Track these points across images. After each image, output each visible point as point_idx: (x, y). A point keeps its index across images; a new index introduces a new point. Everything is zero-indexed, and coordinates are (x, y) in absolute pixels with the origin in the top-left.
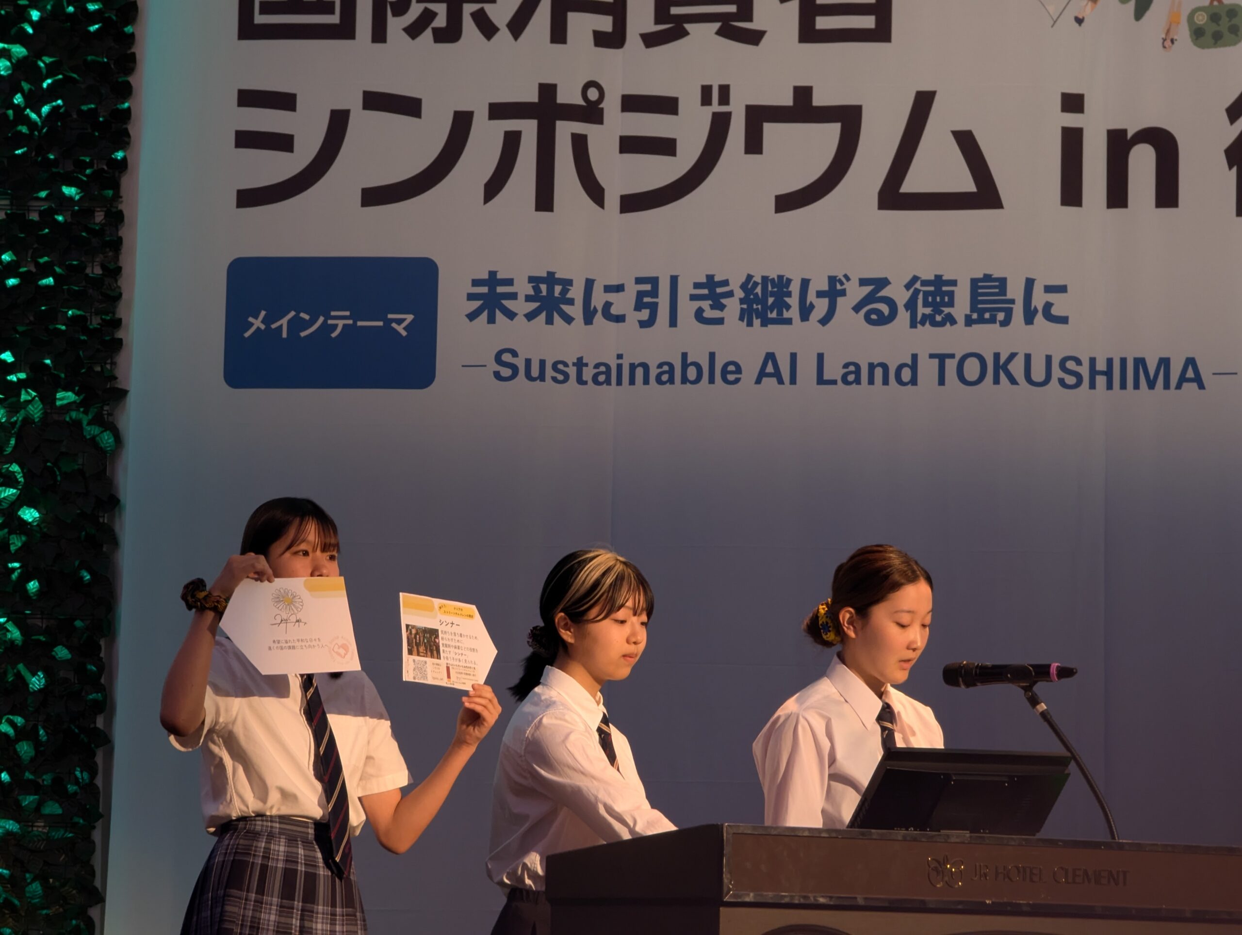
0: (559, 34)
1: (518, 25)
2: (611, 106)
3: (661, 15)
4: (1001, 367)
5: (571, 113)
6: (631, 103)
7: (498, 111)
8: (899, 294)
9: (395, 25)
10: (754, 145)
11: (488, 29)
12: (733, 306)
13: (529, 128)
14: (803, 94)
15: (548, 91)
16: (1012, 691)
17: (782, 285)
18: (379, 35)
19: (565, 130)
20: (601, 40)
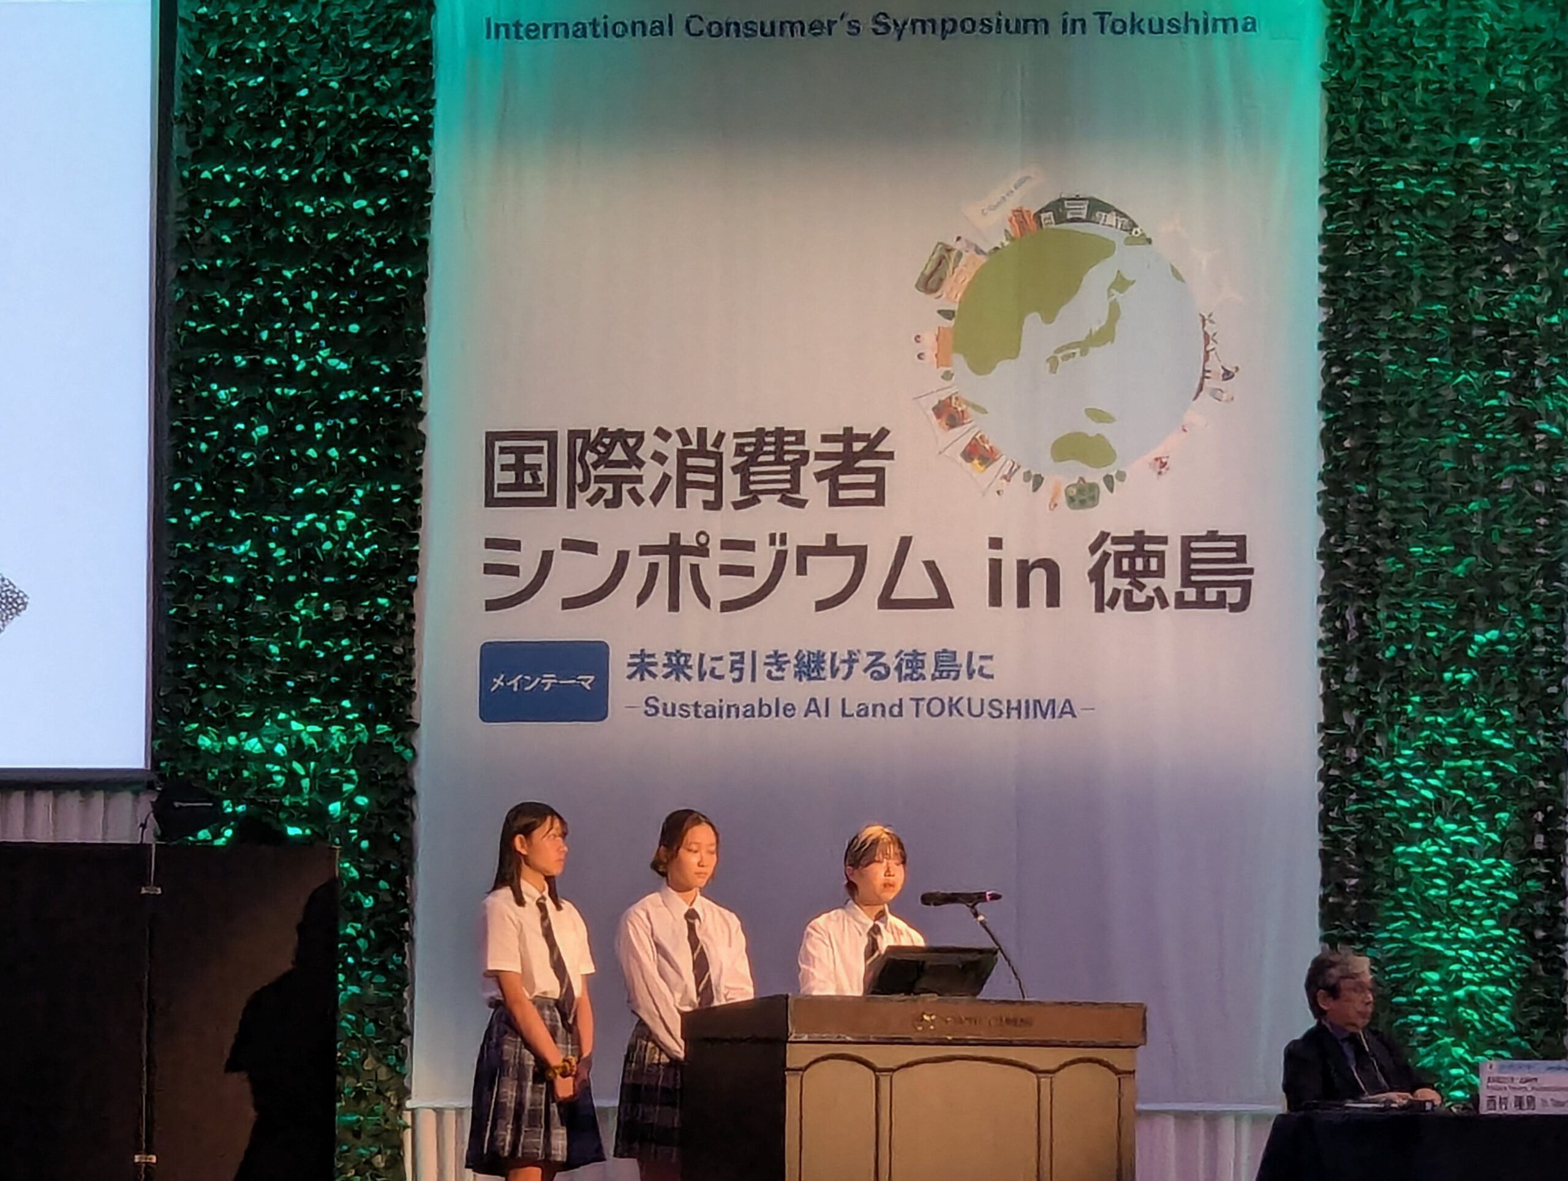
0: (681, 503)
1: (656, 498)
2: (714, 546)
3: (744, 490)
4: (954, 706)
5: (689, 551)
6: (727, 545)
7: (644, 550)
8: (891, 661)
9: (581, 497)
10: (802, 570)
11: (638, 500)
12: (790, 669)
13: (663, 561)
14: (832, 538)
15: (675, 537)
16: (963, 909)
17: (820, 656)
18: (571, 503)
19: (686, 561)
20: (707, 505)
